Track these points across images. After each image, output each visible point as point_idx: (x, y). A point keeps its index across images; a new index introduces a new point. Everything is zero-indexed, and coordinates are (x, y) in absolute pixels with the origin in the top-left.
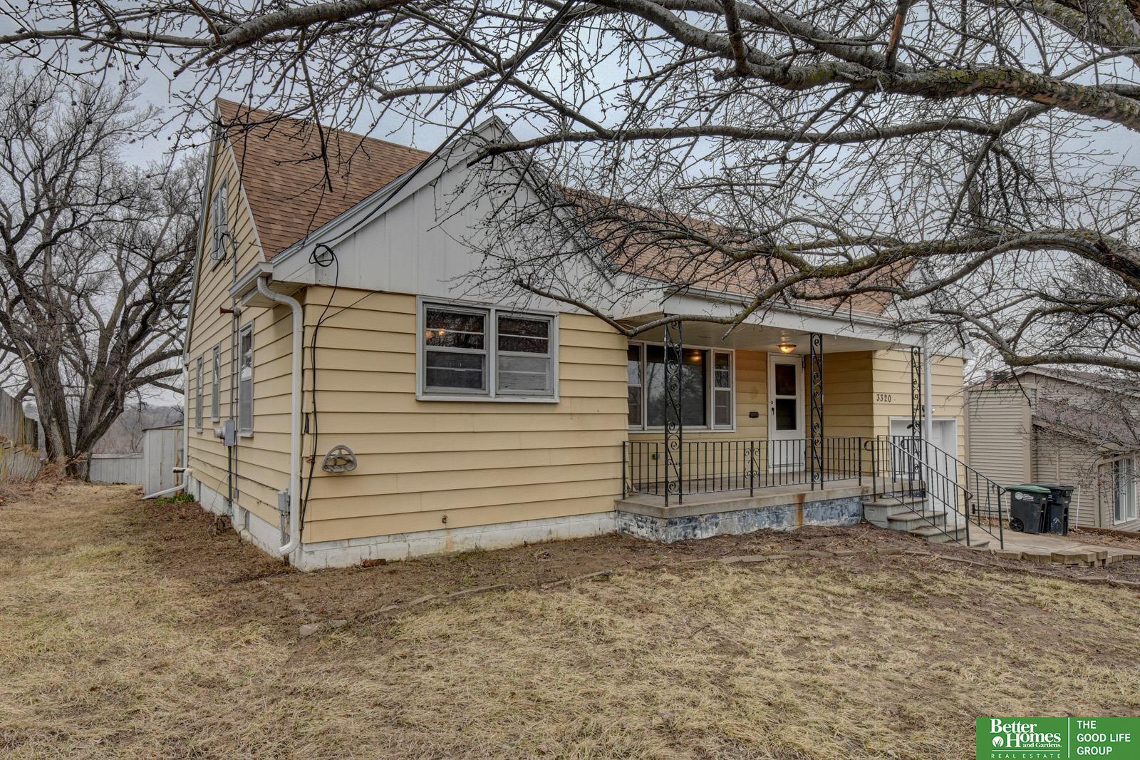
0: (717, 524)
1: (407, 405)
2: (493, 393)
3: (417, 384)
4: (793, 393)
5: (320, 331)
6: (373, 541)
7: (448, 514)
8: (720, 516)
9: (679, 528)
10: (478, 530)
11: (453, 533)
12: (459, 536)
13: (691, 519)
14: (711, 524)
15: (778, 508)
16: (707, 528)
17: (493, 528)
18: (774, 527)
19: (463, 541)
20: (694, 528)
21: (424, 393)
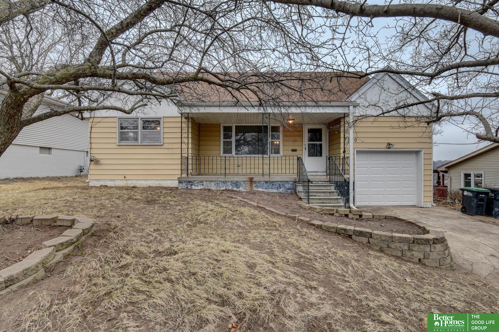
0: (203, 185)
1: (114, 146)
2: (140, 142)
3: (117, 141)
4: (321, 140)
5: (92, 128)
6: (105, 181)
7: (126, 176)
8: (205, 182)
9: (184, 184)
10: (136, 181)
11: (128, 181)
12: (129, 182)
13: (189, 182)
14: (200, 185)
15: (237, 182)
16: (198, 186)
17: (140, 181)
18: (235, 189)
19: (131, 183)
20: (191, 185)
21: (119, 143)
